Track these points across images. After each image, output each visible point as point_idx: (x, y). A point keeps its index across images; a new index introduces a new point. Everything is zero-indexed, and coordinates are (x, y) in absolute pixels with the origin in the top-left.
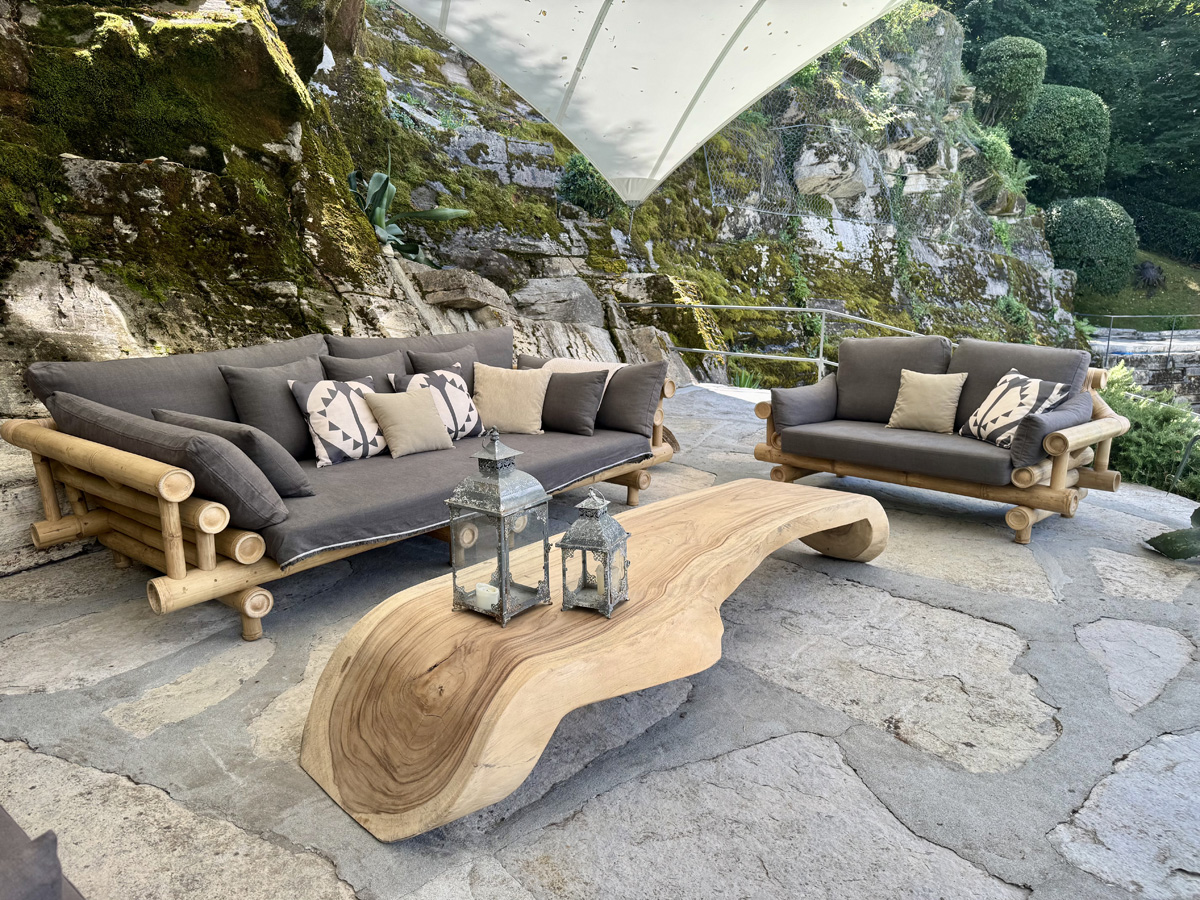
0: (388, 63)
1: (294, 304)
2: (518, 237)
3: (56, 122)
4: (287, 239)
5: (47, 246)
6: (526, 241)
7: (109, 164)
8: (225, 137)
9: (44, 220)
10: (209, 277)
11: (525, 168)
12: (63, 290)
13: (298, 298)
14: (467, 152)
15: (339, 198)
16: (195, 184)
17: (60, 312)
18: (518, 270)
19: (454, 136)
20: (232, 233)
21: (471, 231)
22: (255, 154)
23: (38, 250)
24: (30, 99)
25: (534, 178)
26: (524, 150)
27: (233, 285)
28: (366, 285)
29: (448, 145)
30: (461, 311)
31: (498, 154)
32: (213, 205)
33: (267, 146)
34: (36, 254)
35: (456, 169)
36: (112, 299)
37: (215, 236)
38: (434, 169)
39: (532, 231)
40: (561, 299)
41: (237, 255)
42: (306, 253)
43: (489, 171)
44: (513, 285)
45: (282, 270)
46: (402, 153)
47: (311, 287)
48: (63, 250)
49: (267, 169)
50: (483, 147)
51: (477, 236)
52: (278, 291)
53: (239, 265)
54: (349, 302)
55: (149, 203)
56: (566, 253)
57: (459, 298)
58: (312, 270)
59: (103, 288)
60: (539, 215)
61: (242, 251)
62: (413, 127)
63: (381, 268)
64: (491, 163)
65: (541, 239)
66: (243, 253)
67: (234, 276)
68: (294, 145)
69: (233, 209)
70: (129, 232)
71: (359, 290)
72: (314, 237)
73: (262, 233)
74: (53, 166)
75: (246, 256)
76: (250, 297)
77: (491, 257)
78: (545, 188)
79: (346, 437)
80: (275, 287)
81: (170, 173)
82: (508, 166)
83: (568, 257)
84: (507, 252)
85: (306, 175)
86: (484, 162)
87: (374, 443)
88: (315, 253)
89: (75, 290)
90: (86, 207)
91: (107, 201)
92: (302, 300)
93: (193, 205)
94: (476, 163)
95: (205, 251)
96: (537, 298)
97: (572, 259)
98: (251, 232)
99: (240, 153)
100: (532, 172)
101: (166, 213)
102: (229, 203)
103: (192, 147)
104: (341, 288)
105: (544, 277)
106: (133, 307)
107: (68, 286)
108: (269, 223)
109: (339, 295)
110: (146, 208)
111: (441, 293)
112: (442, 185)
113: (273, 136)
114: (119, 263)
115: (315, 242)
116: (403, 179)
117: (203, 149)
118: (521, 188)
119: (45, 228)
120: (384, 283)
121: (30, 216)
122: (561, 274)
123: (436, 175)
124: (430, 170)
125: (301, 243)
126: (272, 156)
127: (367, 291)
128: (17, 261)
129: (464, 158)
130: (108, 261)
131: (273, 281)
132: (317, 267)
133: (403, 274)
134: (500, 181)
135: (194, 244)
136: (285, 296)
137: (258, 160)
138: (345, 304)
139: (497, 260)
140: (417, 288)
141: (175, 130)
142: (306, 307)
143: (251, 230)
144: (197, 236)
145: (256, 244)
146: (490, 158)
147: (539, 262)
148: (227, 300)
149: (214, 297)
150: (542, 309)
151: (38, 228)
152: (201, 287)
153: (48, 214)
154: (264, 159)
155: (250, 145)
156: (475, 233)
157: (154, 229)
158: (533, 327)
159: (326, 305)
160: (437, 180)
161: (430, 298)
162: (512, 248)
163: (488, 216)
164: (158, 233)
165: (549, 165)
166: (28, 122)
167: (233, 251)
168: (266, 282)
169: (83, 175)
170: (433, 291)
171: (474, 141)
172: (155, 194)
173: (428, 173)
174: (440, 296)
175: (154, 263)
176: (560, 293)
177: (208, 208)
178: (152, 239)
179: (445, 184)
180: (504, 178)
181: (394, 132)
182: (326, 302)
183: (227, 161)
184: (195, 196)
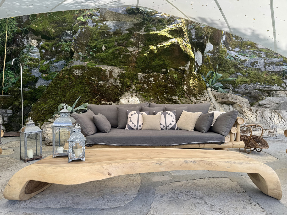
0: (239, 47)
1: (177, 101)
2: (264, 85)
3: (139, 68)
4: (180, 87)
5: (131, 90)
6: (267, 86)
7: (145, 74)
8: (169, 66)
9: (132, 85)
10: (160, 96)
11: (271, 66)
12: (130, 98)
13: (178, 100)
14: (251, 64)
15: (197, 77)
16: (160, 77)
17: (128, 102)
18: (263, 95)
19: (247, 60)
20: (166, 86)
21: (247, 85)
22: (176, 69)
23: (129, 91)
24: (136, 64)
25: (274, 69)
26: (271, 61)
27: (164, 97)
28: (198, 97)
29: (245, 63)
30: (229, 104)
31: (261, 63)
32: (163, 81)
33: (180, 67)
34: (128, 91)
35: (246, 69)
36: (139, 99)
37: (162, 87)
38: (238, 70)
39: (270, 84)
40: (276, 103)
41: (166, 91)
42: (183, 90)
43: (257, 68)
44: (260, 99)
45: (175, 94)
46: (229, 66)
47: (183, 98)
48: (134, 90)
49: (180, 72)
50: (257, 62)
51: (249, 86)
52: (174, 99)
53: (166, 93)
54: (193, 101)
55: (151, 81)
56: (284, 89)
57: (226, 101)
58: (184, 94)
59: (138, 97)
60: (274, 79)
61: (167, 90)
62: (233, 60)
63: (205, 93)
64: (259, 66)
65: (273, 86)
66: (168, 90)
67: (165, 95)
68: (187, 67)
69: (167, 81)
70: (146, 87)
71: (196, 98)
72: (186, 86)
73: (172, 86)
74: (136, 75)
75: (168, 91)
76: (168, 100)
77: (252, 91)
78: (278, 71)
79: (133, 123)
80: (173, 98)
81: (156, 75)
82: (265, 66)
83: (284, 91)
84: (259, 90)
85: (188, 73)
86: (256, 66)
87: (140, 126)
88: (186, 90)
89: (133, 98)
90: (140, 83)
91: (144, 81)
92: (179, 101)
93: (159, 81)
94: (253, 67)
95: (160, 90)
96: (267, 103)
97: (285, 91)
98: (170, 86)
99: (173, 70)
100: (274, 67)
101: (154, 83)
102: (166, 80)
103: (163, 69)
104: (191, 98)
105: (272, 97)
106: (142, 101)
107: (132, 97)
108: (175, 84)
109: (190, 100)
110: (150, 82)
111: (221, 99)
112: (240, 73)
113: (182, 65)
114: (143, 93)
115: (186, 88)
116: (228, 73)
117: (165, 70)
118: (268, 72)
119: (132, 87)
120: (205, 97)
121: (130, 85)
122: (280, 96)
123: (238, 71)
124: (237, 70)
125: (183, 88)
126: (181, 69)
127: (198, 99)
128: (125, 92)
129: (249, 66)
130: (141, 92)
131: (173, 96)
132: (186, 93)
133: (211, 95)
134: (261, 70)
135: (158, 89)
136: (175, 100)
137: (178, 71)
138: (192, 102)
139: (254, 92)
140: (215, 98)
141: (160, 66)
142: (180, 102)
143: (170, 85)
144: (159, 87)
145: (171, 88)
146: (258, 65)
147: (272, 92)
148: (162, 100)
149: (160, 100)
150: (269, 106)
151: (131, 87)
152: (158, 98)
153: (134, 84)
154: (179, 70)
155: (175, 67)
156: (248, 85)
157: (151, 86)
158: (256, 110)
159: (186, 102)
160: (238, 72)
161: (218, 101)
162: (261, 89)
163: (254, 80)
164: (152, 87)
165: (281, 64)
166: (135, 68)
167: (165, 90)
168: (172, 96)
169: (141, 77)
170: (219, 99)
171: (253, 61)
172: (152, 79)
173: (236, 71)
174: (221, 100)
175: (150, 93)
176: (276, 101)
177: (162, 81)
178: (151, 88)
179: (241, 73)
180: (263, 69)
181: (227, 62)
182: (186, 101)
183: (169, 71)
184: (160, 79)
